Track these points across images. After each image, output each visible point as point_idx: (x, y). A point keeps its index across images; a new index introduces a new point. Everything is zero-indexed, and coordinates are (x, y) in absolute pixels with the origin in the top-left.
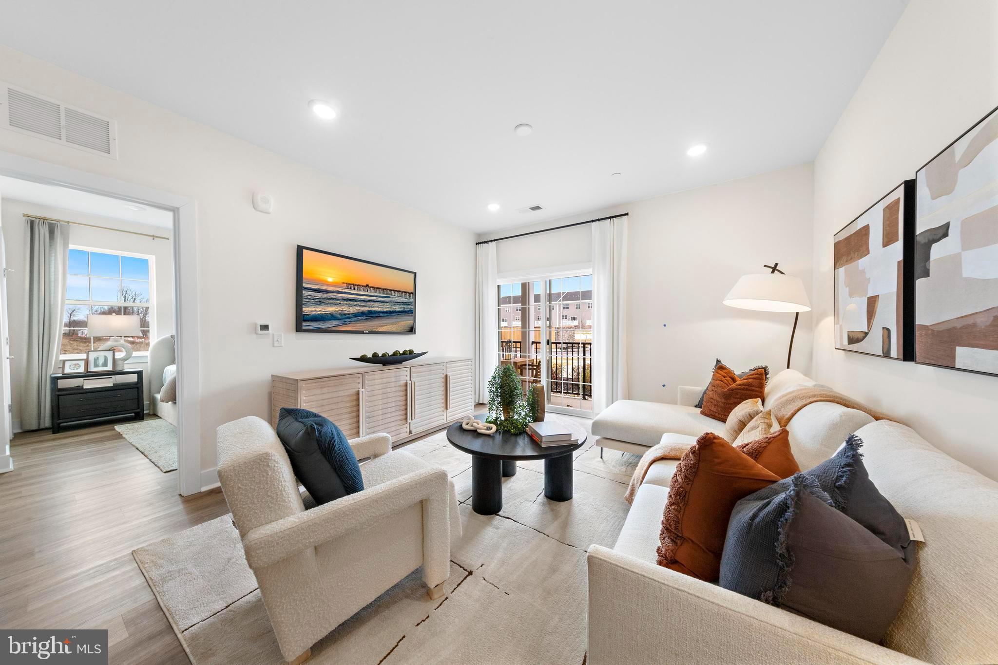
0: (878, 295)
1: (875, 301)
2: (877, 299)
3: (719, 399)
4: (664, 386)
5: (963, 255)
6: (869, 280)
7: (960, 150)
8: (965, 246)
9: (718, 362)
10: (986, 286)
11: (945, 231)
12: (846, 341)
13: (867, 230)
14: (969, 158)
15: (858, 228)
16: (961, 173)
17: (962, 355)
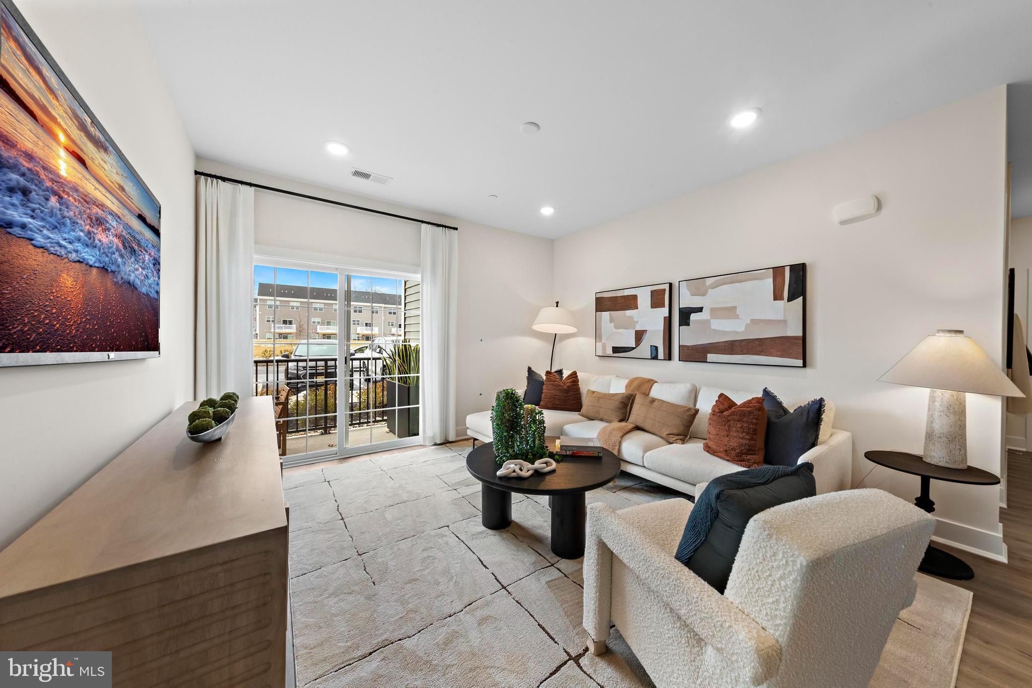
0: (646, 330)
1: (642, 335)
2: (645, 333)
3: (561, 394)
4: (481, 394)
5: (711, 320)
6: (637, 322)
7: (709, 282)
8: (713, 317)
9: (529, 369)
10: (724, 333)
11: (700, 310)
12: (610, 352)
13: (635, 297)
14: (714, 286)
15: (625, 295)
16: (710, 291)
17: (711, 357)
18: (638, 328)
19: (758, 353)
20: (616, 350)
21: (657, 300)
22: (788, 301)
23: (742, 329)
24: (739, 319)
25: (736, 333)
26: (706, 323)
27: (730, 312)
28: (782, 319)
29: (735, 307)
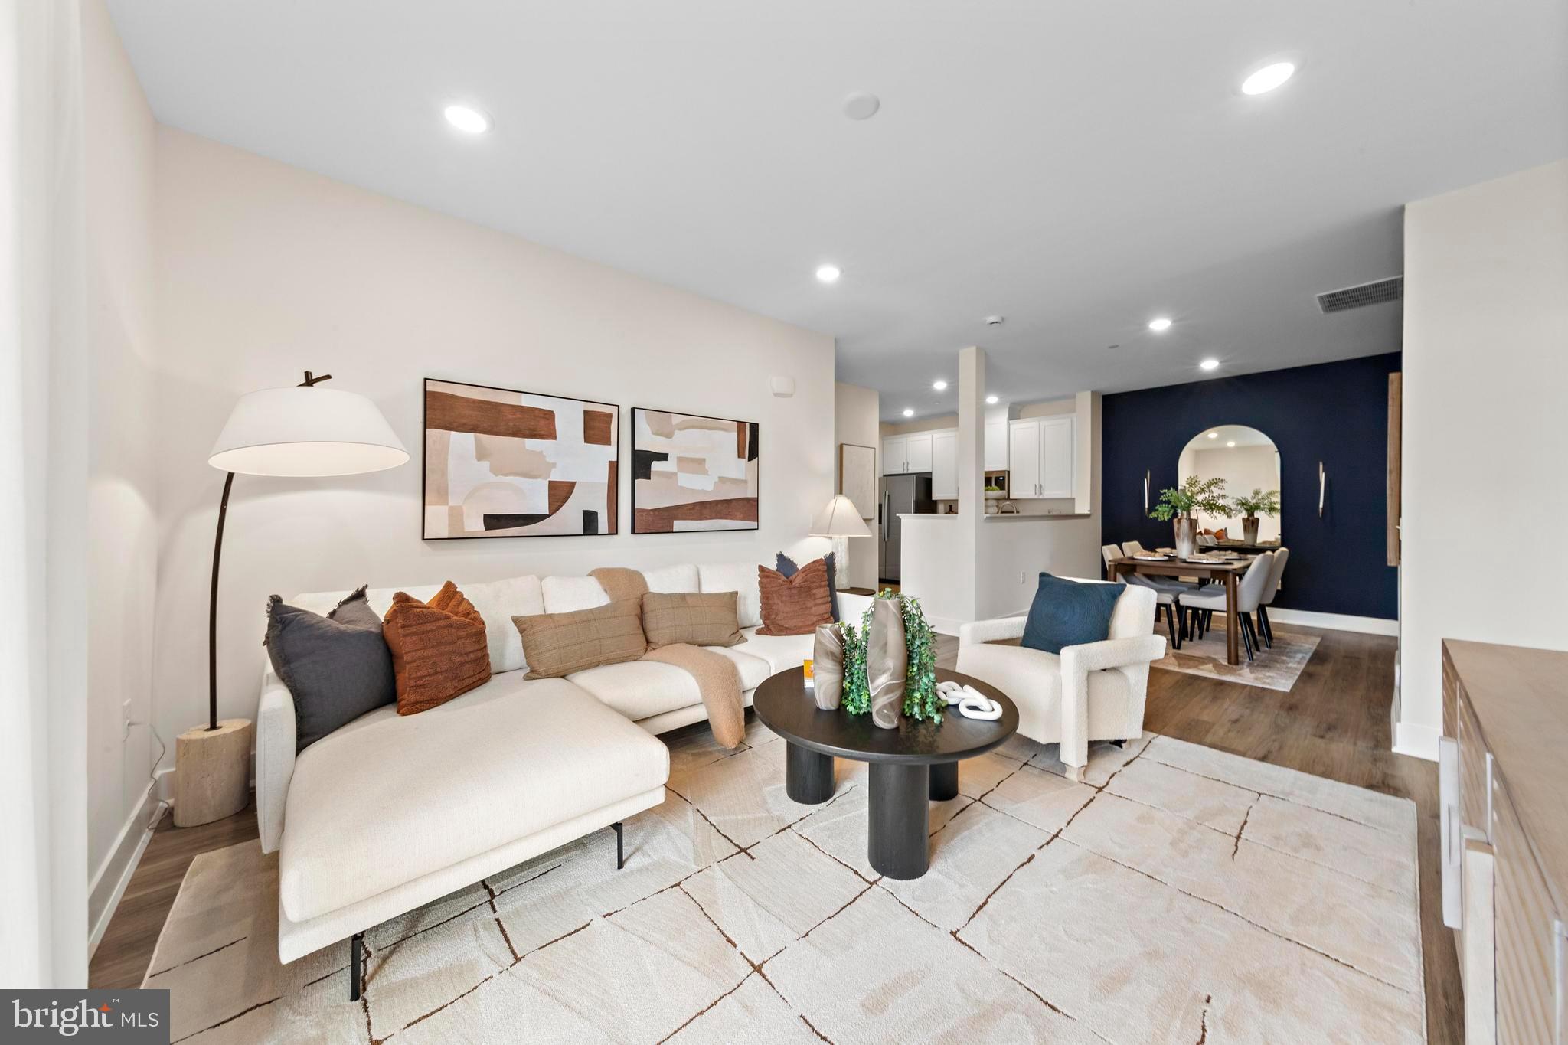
0: (575, 482)
1: (564, 492)
2: (569, 487)
5: (679, 474)
6: (554, 465)
7: (676, 420)
8: (681, 470)
9: (276, 601)
10: (693, 491)
11: (663, 457)
12: (477, 526)
13: (549, 416)
14: (683, 427)
15: (523, 405)
16: (677, 432)
17: (678, 525)
18: (556, 476)
19: (725, 517)
20: (493, 521)
21: (596, 428)
22: (749, 460)
23: (710, 487)
24: (708, 475)
25: (704, 492)
26: (671, 476)
27: (697, 464)
28: (744, 479)
29: (704, 460)
